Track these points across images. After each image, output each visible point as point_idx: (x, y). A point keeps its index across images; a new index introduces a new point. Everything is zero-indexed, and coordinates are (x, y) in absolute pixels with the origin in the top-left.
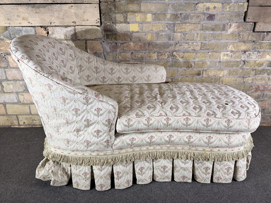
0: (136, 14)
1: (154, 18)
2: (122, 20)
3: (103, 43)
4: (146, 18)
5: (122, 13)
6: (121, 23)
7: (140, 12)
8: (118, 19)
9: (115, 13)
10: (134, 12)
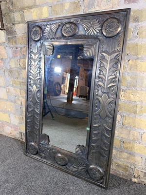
0: (32, 10)
1: (50, 12)
2: (20, 20)
3: (6, 48)
4: (42, 14)
5: (19, 11)
6: (19, 23)
7: (35, 6)
8: (16, 19)
9: (14, 12)
10: (30, 8)
